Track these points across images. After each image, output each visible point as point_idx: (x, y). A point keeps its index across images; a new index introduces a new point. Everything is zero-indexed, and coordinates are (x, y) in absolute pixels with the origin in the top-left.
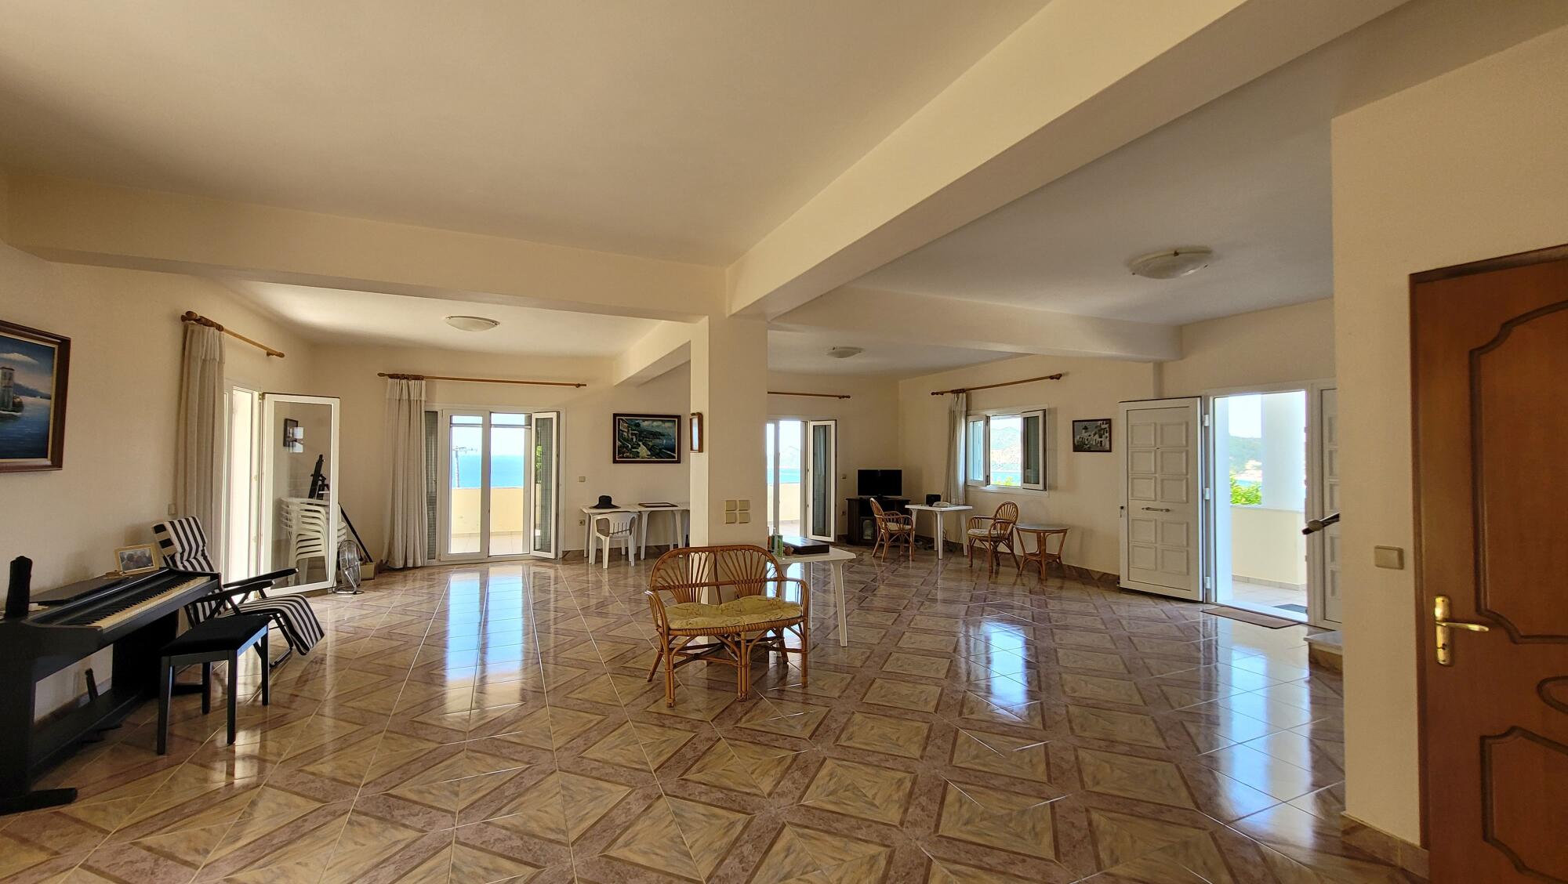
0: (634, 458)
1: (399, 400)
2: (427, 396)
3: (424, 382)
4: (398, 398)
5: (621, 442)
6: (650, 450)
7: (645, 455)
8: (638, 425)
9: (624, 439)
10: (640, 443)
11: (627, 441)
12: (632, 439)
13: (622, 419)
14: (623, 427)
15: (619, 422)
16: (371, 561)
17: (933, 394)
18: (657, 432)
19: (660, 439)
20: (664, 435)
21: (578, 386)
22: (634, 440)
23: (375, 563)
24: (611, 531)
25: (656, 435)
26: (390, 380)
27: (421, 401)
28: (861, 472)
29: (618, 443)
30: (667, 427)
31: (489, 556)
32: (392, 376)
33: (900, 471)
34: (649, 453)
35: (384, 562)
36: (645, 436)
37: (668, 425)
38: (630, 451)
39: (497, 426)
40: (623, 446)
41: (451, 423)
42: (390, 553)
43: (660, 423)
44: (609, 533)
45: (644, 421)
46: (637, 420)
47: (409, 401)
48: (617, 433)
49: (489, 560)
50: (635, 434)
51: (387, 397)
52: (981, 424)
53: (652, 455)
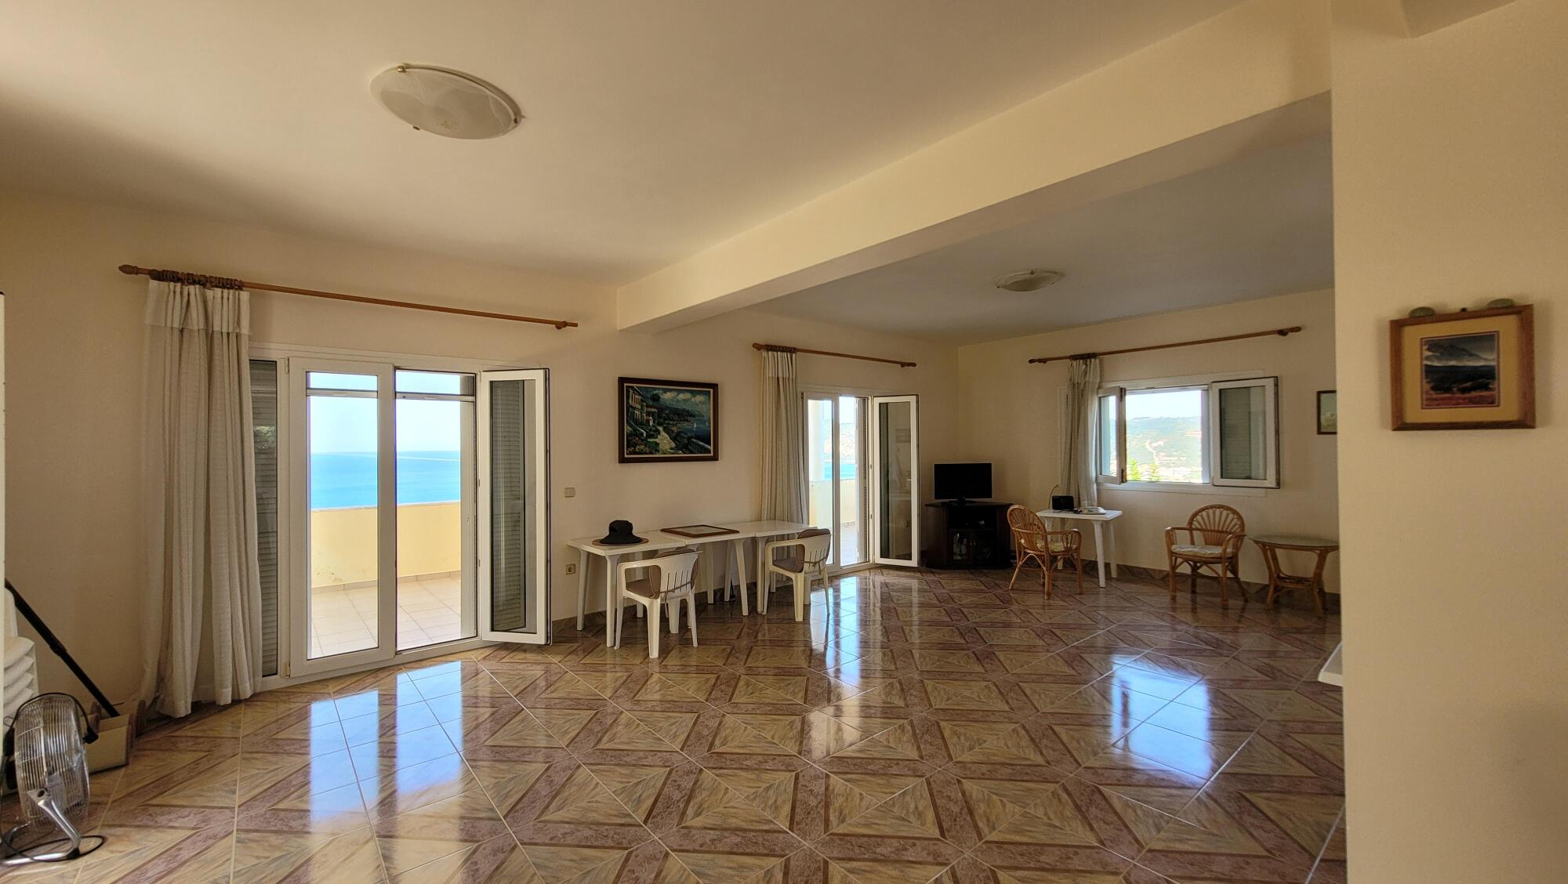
0: (652, 453)
1: (182, 331)
2: (251, 326)
3: (245, 295)
4: (176, 325)
5: (631, 426)
6: (674, 439)
7: (667, 447)
8: (656, 398)
9: (636, 421)
10: (661, 429)
11: (641, 424)
12: (648, 421)
13: (632, 387)
14: (635, 400)
15: (628, 392)
16: (113, 713)
17: (1031, 361)
18: (684, 410)
19: (687, 421)
20: (694, 416)
21: (560, 325)
22: (651, 423)
23: (124, 719)
24: (663, 588)
25: (683, 415)
26: (154, 284)
27: (238, 336)
28: (937, 466)
29: (627, 429)
30: (698, 402)
31: (397, 653)
32: (160, 276)
33: (990, 464)
34: (673, 445)
35: (148, 703)
36: (669, 416)
37: (699, 398)
38: (645, 442)
39: (406, 395)
40: (635, 434)
41: (308, 388)
42: (162, 679)
43: (688, 395)
44: (659, 592)
45: (666, 391)
46: (655, 389)
47: (209, 336)
48: (625, 412)
49: (399, 660)
50: (653, 414)
51: (148, 321)
52: (1112, 401)
53: (677, 448)
